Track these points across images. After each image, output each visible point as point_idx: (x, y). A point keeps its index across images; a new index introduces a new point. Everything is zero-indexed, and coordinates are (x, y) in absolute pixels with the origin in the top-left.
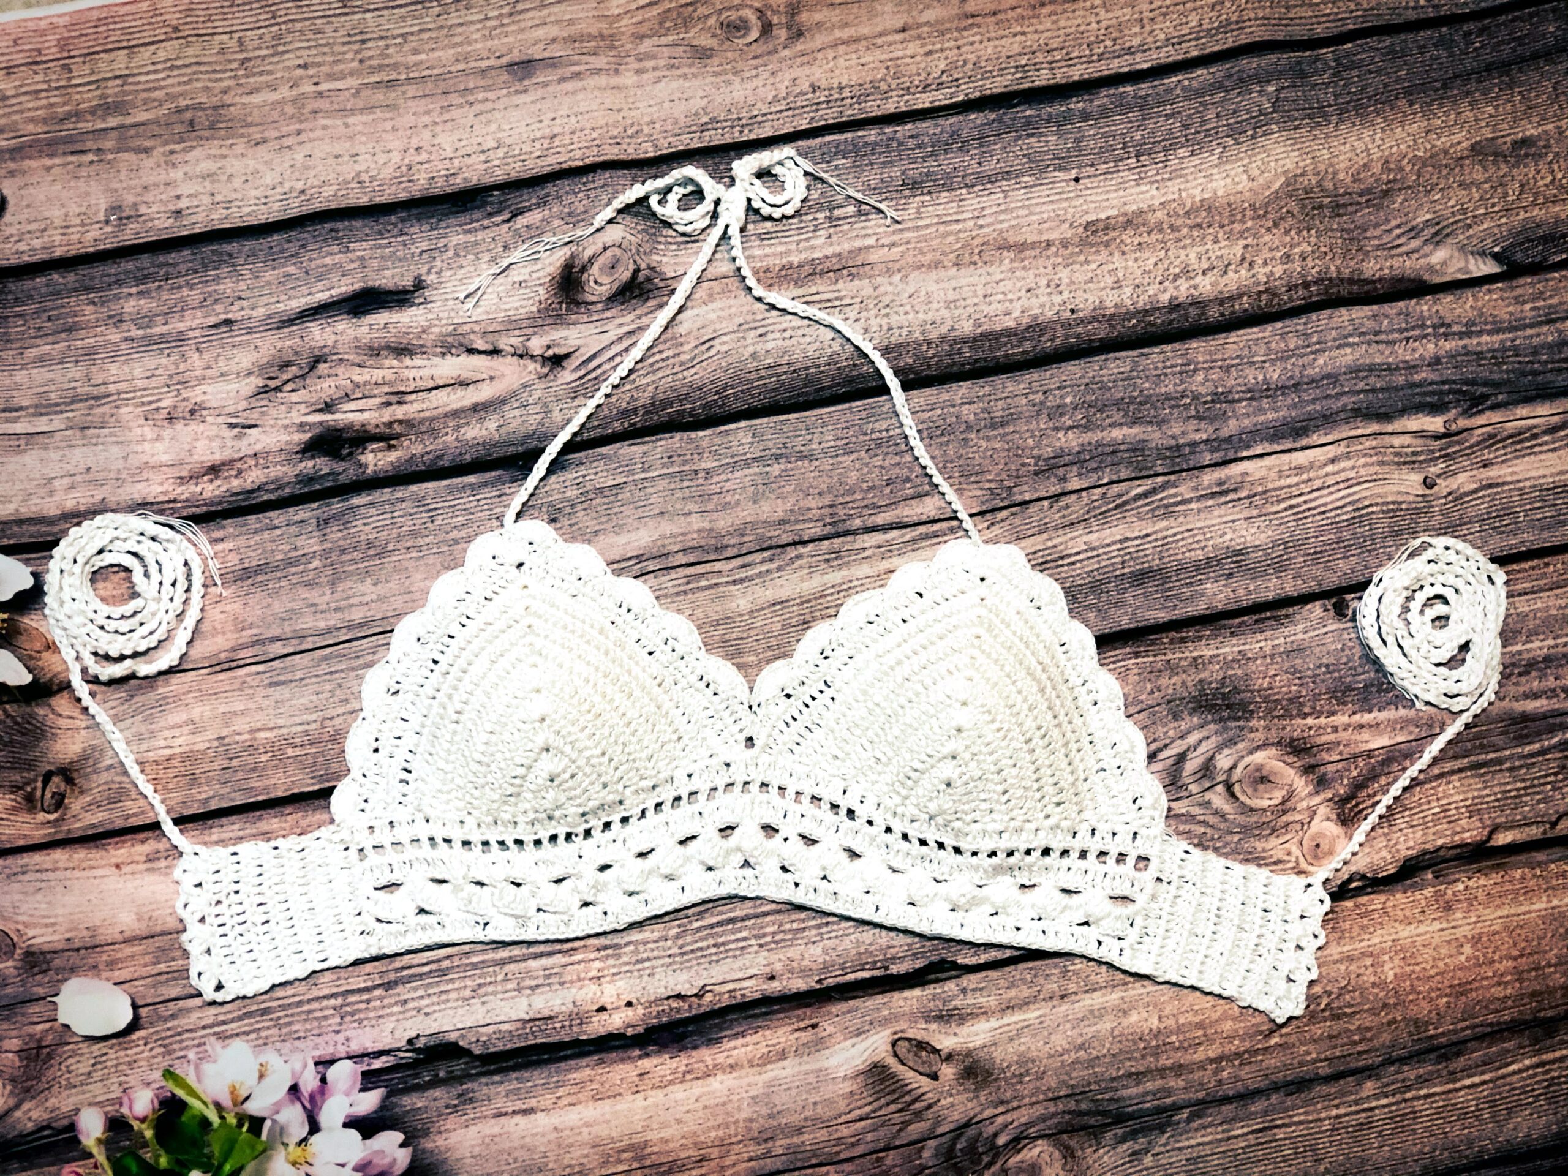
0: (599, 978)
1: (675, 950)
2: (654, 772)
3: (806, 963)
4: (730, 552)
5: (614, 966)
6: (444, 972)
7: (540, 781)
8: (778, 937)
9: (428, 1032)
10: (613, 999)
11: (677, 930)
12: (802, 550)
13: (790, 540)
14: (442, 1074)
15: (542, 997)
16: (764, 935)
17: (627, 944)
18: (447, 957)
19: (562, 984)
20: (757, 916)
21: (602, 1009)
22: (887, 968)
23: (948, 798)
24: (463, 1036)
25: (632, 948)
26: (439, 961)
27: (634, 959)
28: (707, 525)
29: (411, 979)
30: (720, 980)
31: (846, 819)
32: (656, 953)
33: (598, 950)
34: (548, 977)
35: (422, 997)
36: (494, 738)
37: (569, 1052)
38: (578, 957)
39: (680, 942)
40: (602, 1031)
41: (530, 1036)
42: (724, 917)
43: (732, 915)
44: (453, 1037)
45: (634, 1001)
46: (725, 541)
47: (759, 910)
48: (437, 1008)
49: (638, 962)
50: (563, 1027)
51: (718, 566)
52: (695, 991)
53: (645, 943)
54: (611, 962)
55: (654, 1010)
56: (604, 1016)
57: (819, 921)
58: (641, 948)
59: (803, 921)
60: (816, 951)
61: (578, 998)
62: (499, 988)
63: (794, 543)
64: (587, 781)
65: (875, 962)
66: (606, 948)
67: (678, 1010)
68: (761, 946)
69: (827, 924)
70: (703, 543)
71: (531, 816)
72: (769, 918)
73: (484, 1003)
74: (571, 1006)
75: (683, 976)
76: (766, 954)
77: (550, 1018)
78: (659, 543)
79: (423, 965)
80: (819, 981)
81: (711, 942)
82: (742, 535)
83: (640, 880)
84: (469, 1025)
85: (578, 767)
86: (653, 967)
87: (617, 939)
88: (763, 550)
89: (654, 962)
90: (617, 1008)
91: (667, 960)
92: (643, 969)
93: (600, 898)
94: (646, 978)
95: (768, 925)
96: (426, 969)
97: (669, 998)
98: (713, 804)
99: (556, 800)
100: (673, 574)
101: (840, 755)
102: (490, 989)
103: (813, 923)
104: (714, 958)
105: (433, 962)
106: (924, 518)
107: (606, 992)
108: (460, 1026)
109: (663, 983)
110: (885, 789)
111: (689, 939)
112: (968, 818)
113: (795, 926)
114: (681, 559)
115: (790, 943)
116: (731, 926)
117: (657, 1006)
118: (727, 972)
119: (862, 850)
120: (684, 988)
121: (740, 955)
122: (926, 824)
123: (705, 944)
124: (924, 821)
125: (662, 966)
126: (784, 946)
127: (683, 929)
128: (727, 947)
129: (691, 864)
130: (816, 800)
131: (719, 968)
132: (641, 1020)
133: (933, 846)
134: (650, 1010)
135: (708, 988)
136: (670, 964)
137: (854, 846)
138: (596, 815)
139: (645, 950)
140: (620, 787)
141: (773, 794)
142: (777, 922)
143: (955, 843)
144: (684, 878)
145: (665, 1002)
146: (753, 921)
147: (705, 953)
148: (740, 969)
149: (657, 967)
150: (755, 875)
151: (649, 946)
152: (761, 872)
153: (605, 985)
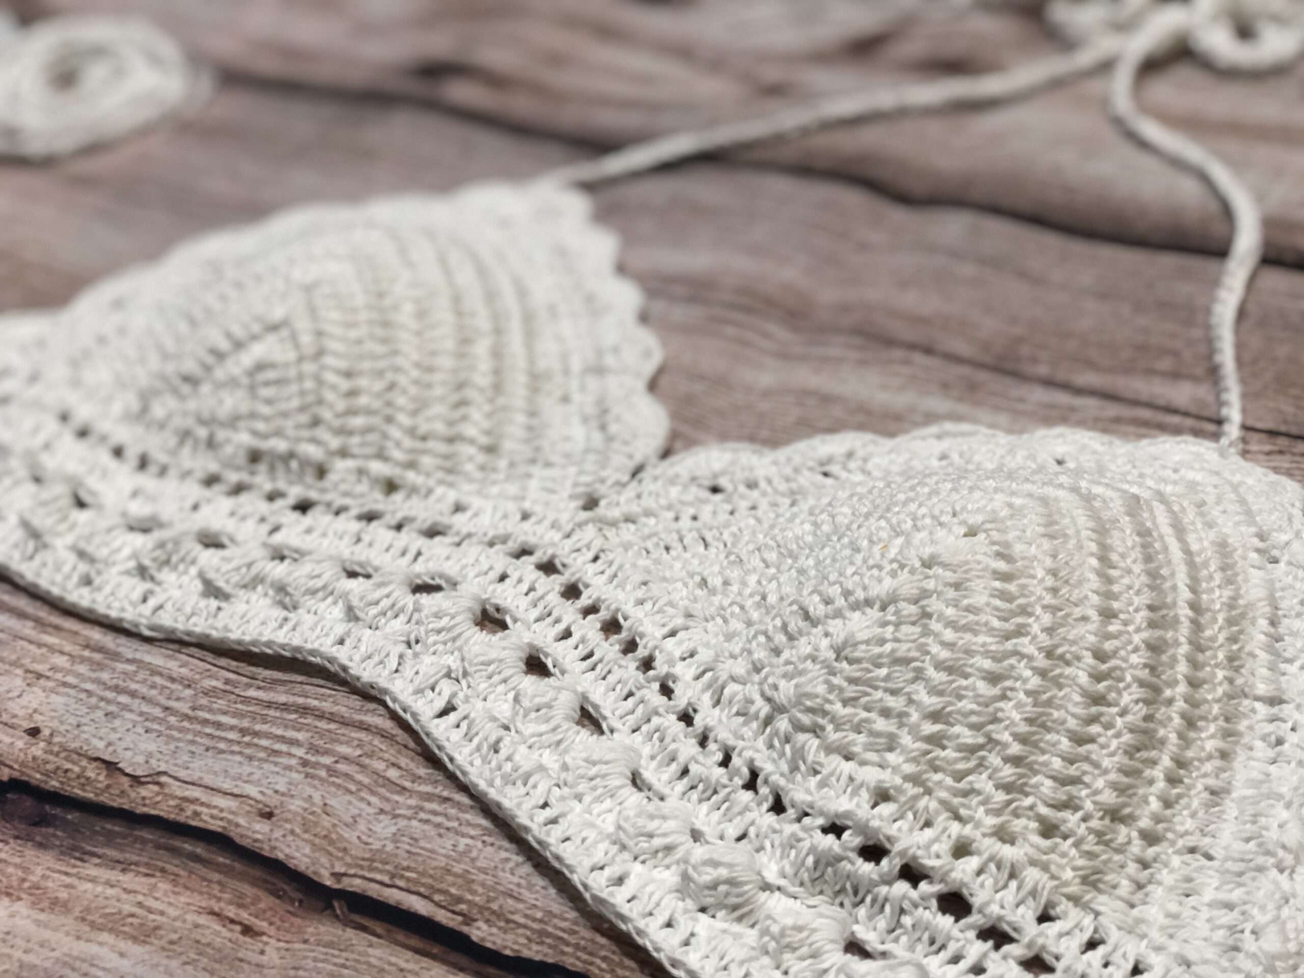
0: (40, 677)
1: (184, 707)
2: (403, 458)
3: (350, 835)
5: (78, 675)
7: (237, 370)
8: (342, 767)
10: (21, 713)
11: (219, 684)
13: (912, 340)
16: (326, 752)
17: (129, 661)
20: (345, 723)
22: (468, 920)
23: (823, 676)
25: (131, 668)
27: (114, 682)
28: (804, 286)
30: (196, 776)
31: (634, 665)
32: (153, 693)
38: (51, 640)
39: (204, 701)
42: (301, 700)
43: (314, 703)
45: (46, 732)
47: (358, 717)
49: (115, 688)
52: (139, 773)
53: (154, 672)
54: (82, 669)
55: (56, 762)
57: (438, 790)
58: (142, 675)
59: (416, 778)
60: (385, 828)
63: (914, 347)
64: (295, 402)
65: (460, 900)
66: (100, 649)
67: (87, 783)
68: (305, 763)
69: (447, 800)
72: (362, 735)
75: (150, 745)
76: (299, 777)
80: (337, 876)
81: (245, 723)
83: (236, 578)
85: (299, 373)
86: (125, 708)
87: (127, 647)
89: (136, 703)
90: (12, 726)
91: (157, 712)
92: (109, 702)
93: (163, 574)
94: (98, 714)
97: (97, 759)
98: (448, 552)
99: (234, 409)
104: (222, 745)
107: (26, 699)
109: (113, 736)
110: (738, 647)
111: (221, 703)
113: (393, 773)
115: (353, 788)
116: (293, 716)
117: (67, 759)
118: (216, 773)
119: (616, 724)
120: (132, 762)
121: (260, 760)
122: (755, 725)
123: (233, 721)
124: (756, 717)
125: (141, 714)
126: (339, 786)
127: (228, 688)
128: (256, 741)
129: (335, 603)
130: (612, 627)
131: (210, 762)
132: (22, 764)
133: (737, 772)
134: (51, 758)
135: (164, 779)
136: (155, 719)
137: (606, 712)
138: (272, 469)
139: (144, 681)
140: (335, 443)
141: (552, 585)
142: (368, 748)
143: (782, 782)
144: (300, 611)
145: (84, 763)
146: (333, 726)
147: (218, 733)
148: (239, 778)
149: (131, 711)
150: (401, 656)
151: (158, 680)
152: (416, 655)
153: (35, 689)
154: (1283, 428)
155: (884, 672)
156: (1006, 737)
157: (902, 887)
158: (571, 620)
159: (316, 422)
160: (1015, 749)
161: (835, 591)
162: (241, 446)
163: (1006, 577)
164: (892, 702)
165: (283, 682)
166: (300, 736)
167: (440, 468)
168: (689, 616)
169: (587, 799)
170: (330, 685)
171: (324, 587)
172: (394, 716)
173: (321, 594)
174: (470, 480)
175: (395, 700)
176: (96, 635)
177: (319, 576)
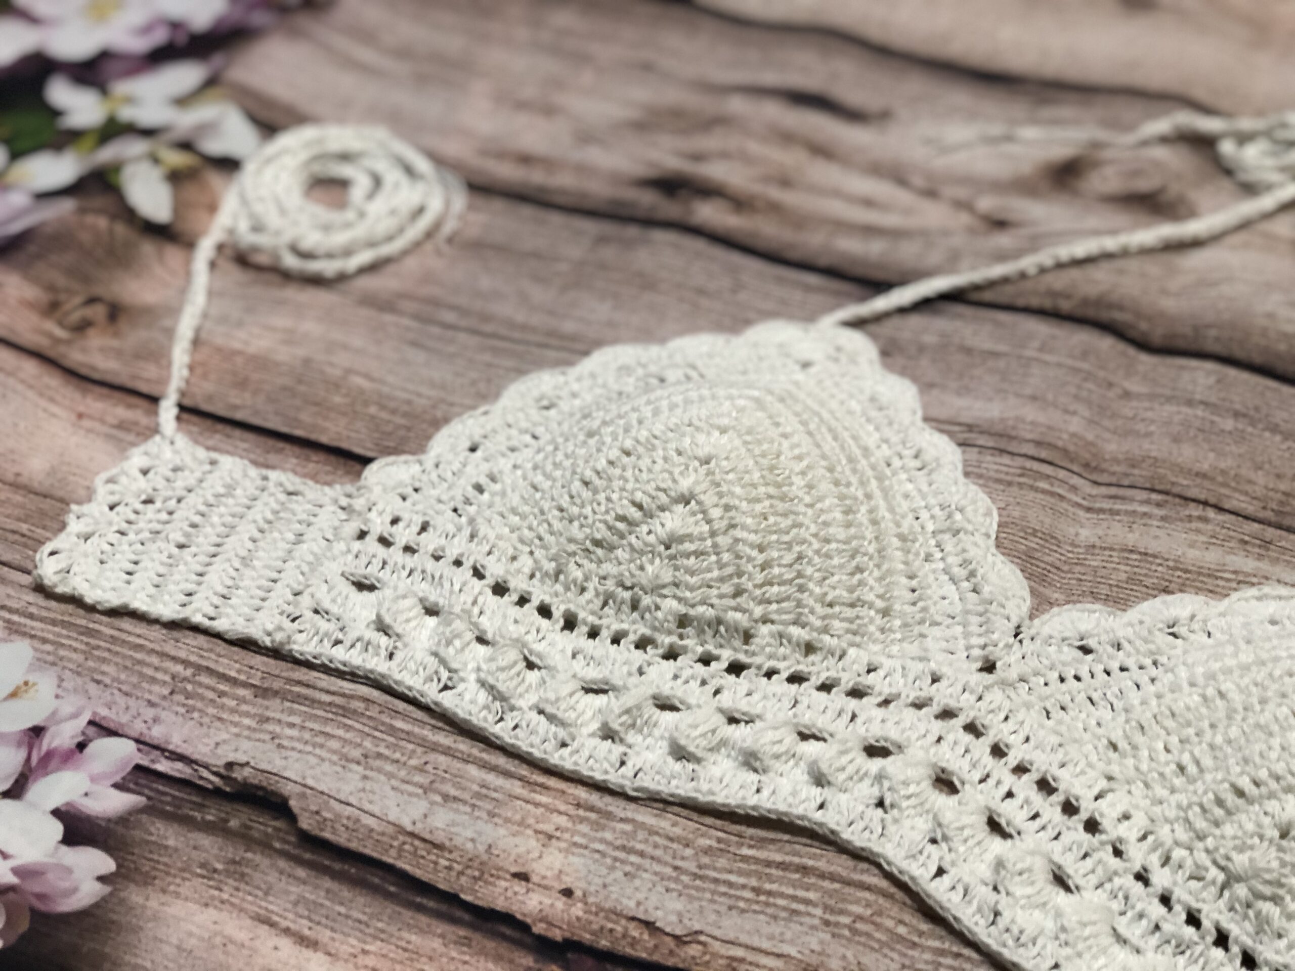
0: (550, 837)
1: (691, 866)
2: (818, 623)
4: (1104, 478)
5: (584, 835)
6: (346, 712)
7: (652, 539)
8: (859, 926)
9: (264, 766)
10: (549, 874)
11: (714, 844)
12: (1211, 513)
13: (1202, 497)
14: (234, 823)
15: (451, 816)
16: (842, 912)
17: (623, 820)
18: (366, 700)
19: (492, 815)
20: (848, 883)
21: (523, 877)
23: (1273, 853)
24: (303, 796)
25: (628, 827)
26: (352, 697)
27: (618, 843)
28: (1090, 437)
29: (298, 699)
30: (731, 936)
31: (1081, 827)
32: (658, 853)
33: (578, 805)
34: (478, 795)
35: (292, 725)
36: (625, 459)
37: (431, 904)
38: (543, 799)
39: (706, 860)
40: (500, 904)
41: (393, 852)
42: (796, 860)
43: (811, 863)
44: (288, 789)
45: (578, 893)
46: (1104, 466)
47: (856, 877)
48: (300, 746)
49: (623, 848)
50: (449, 868)
51: (1075, 480)
52: (678, 932)
53: (652, 832)
54: (584, 828)
55: (598, 922)
56: (519, 887)
57: (947, 945)
58: (641, 835)
59: (921, 934)
61: (501, 844)
62: (403, 773)
63: (1205, 503)
64: (716, 573)
66: (592, 809)
67: (634, 942)
68: (827, 923)
69: (958, 955)
70: (1071, 448)
71: (610, 585)
72: (867, 895)
73: (365, 777)
74: (481, 848)
75: (676, 904)
76: (828, 937)
77: (439, 847)
78: (1010, 423)
79: (328, 692)
81: (754, 882)
82: (1133, 466)
83: (704, 743)
84: (322, 787)
85: (715, 545)
86: (639, 867)
87: (616, 807)
88: (1153, 490)
89: (647, 863)
90: (546, 888)
91: (668, 871)
92: (623, 862)
93: (632, 737)
94: (619, 874)
95: (857, 902)
96: (327, 698)
97: (633, 919)
98: (880, 713)
99: (657, 577)
100: (1006, 460)
101: (1122, 744)
102: (389, 767)
103: (936, 944)
104: (742, 904)
105: (343, 695)
107: (547, 860)
108: (310, 782)
109: (640, 896)
110: (1172, 813)
111: (722, 862)
113: (902, 930)
114: (1030, 450)
115: (876, 946)
116: (797, 876)
117: (607, 918)
118: (749, 933)
119: (1081, 882)
120: (666, 920)
121: (784, 919)
122: (1213, 890)
123: (742, 880)
124: (1214, 882)
125: (656, 874)
126: (864, 945)
127: (722, 846)
128: (771, 900)
129: (797, 764)
130: (1045, 786)
131: (739, 921)
132: (569, 924)
133: (1209, 932)
134: (592, 918)
135: (703, 938)
136: (669, 878)
137: (1070, 871)
138: (701, 632)
139: (646, 841)
140: (758, 611)
141: (982, 748)
142: (875, 907)
143: (1249, 942)
144: (771, 774)
145: (623, 922)
146: (837, 886)
147: (732, 892)
148: (771, 938)
149: (646, 871)
150: (882, 820)
151: (657, 839)
152: (896, 821)
153: (551, 850)
158: (1009, 781)
159: (739, 592)
161: (1263, 774)
162: (670, 612)
165: (773, 841)
166: (812, 895)
167: (848, 631)
168: (1110, 778)
169: (1087, 956)
170: (817, 844)
171: (787, 752)
172: (889, 876)
173: (784, 758)
174: (875, 642)
175: (889, 863)
176: (582, 793)
177: (780, 742)
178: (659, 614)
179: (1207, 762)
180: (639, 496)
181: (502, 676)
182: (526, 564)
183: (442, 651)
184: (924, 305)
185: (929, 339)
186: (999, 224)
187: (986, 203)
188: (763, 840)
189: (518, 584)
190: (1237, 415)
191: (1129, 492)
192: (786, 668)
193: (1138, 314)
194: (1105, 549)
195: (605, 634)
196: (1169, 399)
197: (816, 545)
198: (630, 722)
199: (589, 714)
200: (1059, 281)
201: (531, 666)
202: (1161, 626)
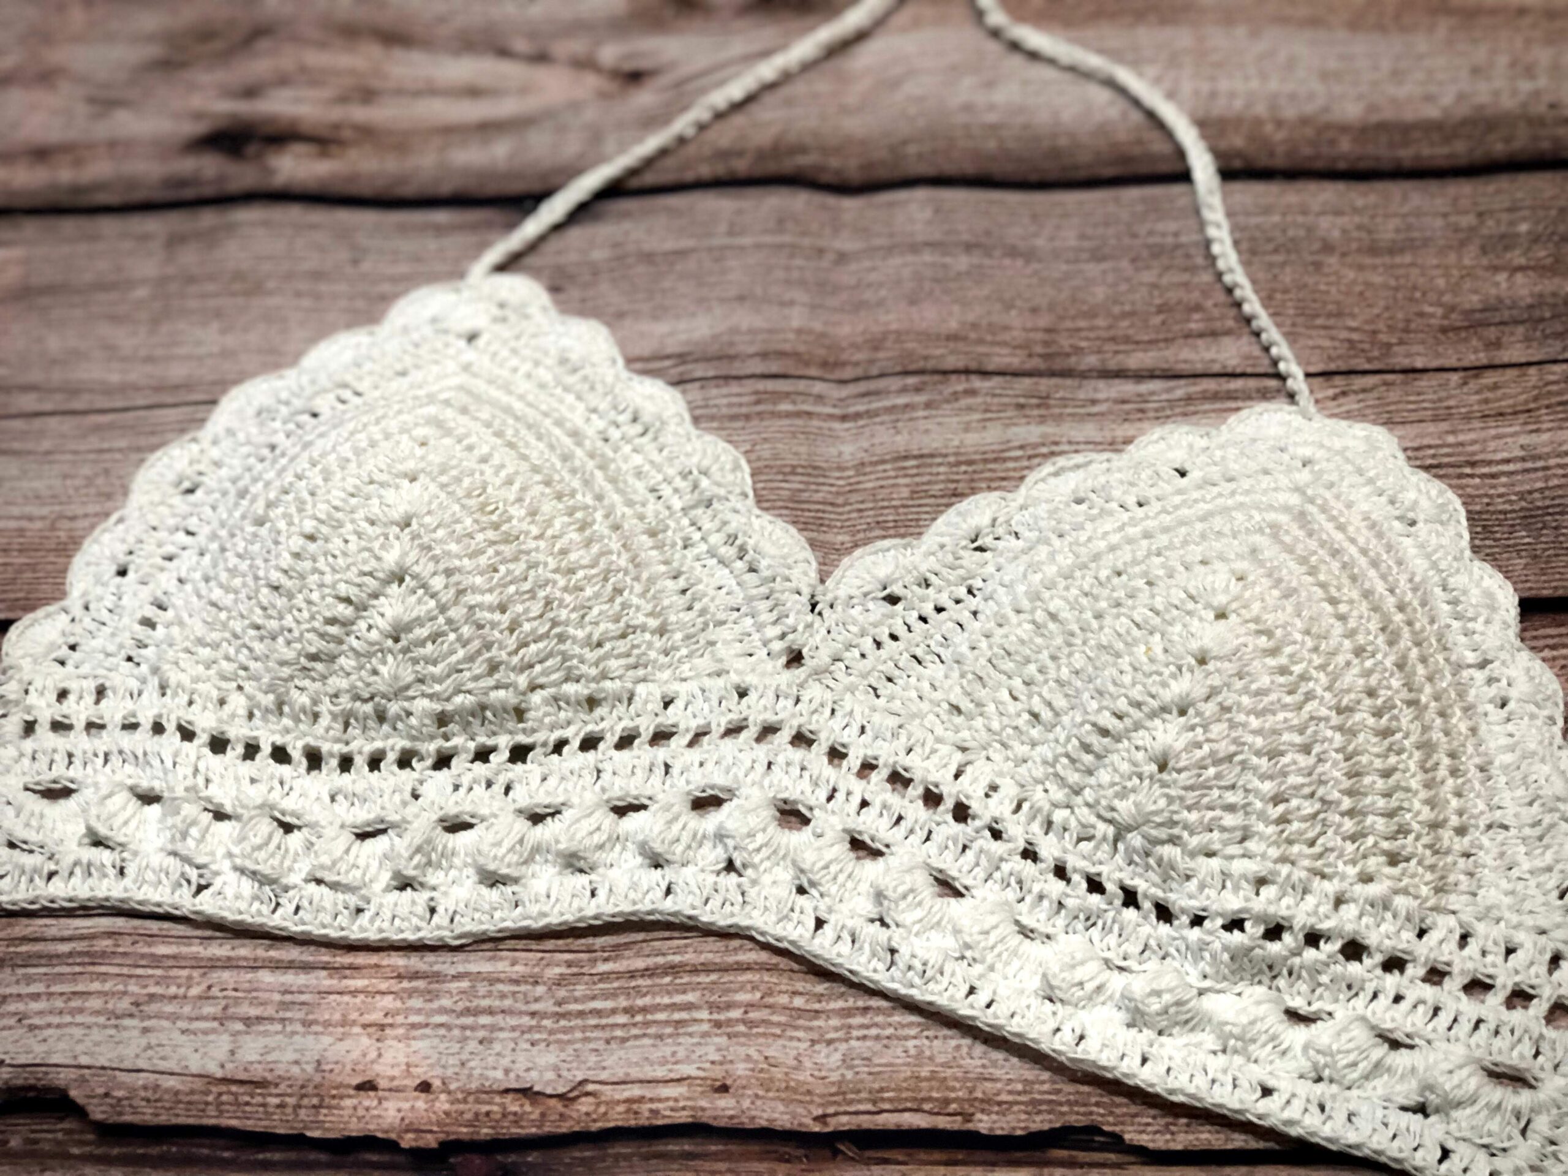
0: (382, 1027)
1: (548, 1006)
2: (593, 672)
3: (802, 1076)
4: (848, 373)
5: (419, 1011)
6: (94, 958)
7: (374, 635)
8: (753, 1015)
9: (22, 1060)
10: (396, 1072)
11: (563, 970)
12: (977, 382)
13: (961, 364)
14: (15, 1143)
15: (262, 1041)
16: (729, 1006)
17: (457, 977)
18: (110, 934)
19: (306, 1023)
20: (725, 969)
21: (368, 1086)
22: (968, 1117)
23: (1157, 790)
24: (83, 1080)
25: (465, 984)
26: (92, 937)
27: (461, 1006)
28: (818, 326)
29: (28, 961)
30: (620, 1074)
31: (949, 818)
32: (507, 1003)
33: (400, 977)
34: (284, 1006)
35: (36, 997)
36: (312, 547)
37: (277, 1156)
38: (359, 983)
39: (562, 993)
40: (355, 1129)
41: (211, 1111)
42: (660, 960)
43: (677, 959)
44: (62, 1078)
45: (437, 1083)
46: (844, 357)
47: (731, 959)
48: (56, 1020)
49: (467, 1011)
50: (281, 1106)
51: (818, 387)
52: (561, 1090)
53: (493, 980)
54: (416, 1003)
55: (470, 1108)
56: (368, 1100)
57: (851, 1003)
58: (482, 988)
59: (819, 998)
60: (830, 1058)
61: (330, 1055)
62: (187, 1010)
63: (967, 372)
64: (461, 653)
65: (947, 1102)
66: (415, 976)
67: (517, 1119)
68: (718, 1024)
69: (866, 1009)
70: (802, 348)
71: (345, 702)
72: (749, 976)
73: (145, 1030)
74: (310, 1069)
75: (548, 1057)
76: (723, 1041)
77: (262, 1084)
78: (725, 338)
79: (63, 940)
80: (822, 1119)
81: (623, 1002)
82: (876, 349)
83: (514, 858)
84: (102, 1061)
85: (449, 621)
86: (493, 1028)
88: (906, 373)
89: (499, 1019)
90: (397, 1090)
91: (526, 1020)
92: (473, 1028)
93: (433, 877)
94: (473, 1045)
95: (742, 988)
96: (64, 948)
97: (507, 1091)
98: (694, 755)
99: (396, 678)
100: (734, 388)
102: (169, 1008)
103: (840, 1004)
104: (619, 1033)
105: (82, 938)
106: (1216, 368)
107: (388, 1057)
108: (84, 1060)
109: (505, 1062)
111: (580, 990)
112: (1194, 842)
113: (798, 1002)
114: (758, 367)
115: (778, 1031)
116: (667, 979)
117: (478, 1101)
118: (637, 1064)
119: (968, 882)
120: (543, 1080)
121: (670, 1036)
122: (1106, 847)
123: (609, 1004)
124: (1105, 838)
125: (513, 1029)
126: (764, 1035)
127: (575, 970)
128: (649, 1017)
129: (624, 848)
130: (898, 779)
131: (622, 1053)
132: (439, 1123)
133: (1115, 895)
134: (462, 1107)
135: (590, 1087)
136: (530, 1029)
137: (954, 873)
138: (466, 726)
139: (489, 994)
140: (522, 681)
141: (817, 756)
142: (763, 987)
143: (1160, 894)
144: (601, 870)
145: (498, 1099)
146: (714, 977)
147: (604, 1021)
148: (664, 1062)
149: (501, 1029)
150: (739, 886)
151: (500, 987)
152: (754, 882)
153: (389, 1042)
154: (1332, 367)
155: (1212, 771)
156: (1336, 795)
157: (1310, 954)
158: (859, 789)
159: (493, 667)
160: (1347, 803)
161: (1122, 705)
162: (425, 713)
163: (1274, 652)
164: (1231, 798)
165: (627, 946)
166: (690, 997)
167: (630, 667)
168: (964, 750)
169: (999, 966)
170: (676, 934)
171: (609, 839)
172: (766, 947)
173: (608, 846)
174: (662, 668)
175: (763, 934)
176: (398, 961)
177: (598, 829)
178: (413, 721)
179: (1060, 703)
180: (343, 589)
181: (262, 855)
182: (238, 703)
183: (179, 847)
184: (581, 213)
185: (599, 255)
186: (635, 78)
187: (610, 53)
188: (616, 947)
189: (238, 731)
190: (969, 247)
191: (881, 384)
192: (575, 734)
193: (825, 150)
194: (876, 463)
195: (360, 761)
196: (890, 250)
197: (562, 582)
198: (424, 860)
199: (375, 864)
200: (724, 136)
201: (288, 828)
202: (964, 543)
